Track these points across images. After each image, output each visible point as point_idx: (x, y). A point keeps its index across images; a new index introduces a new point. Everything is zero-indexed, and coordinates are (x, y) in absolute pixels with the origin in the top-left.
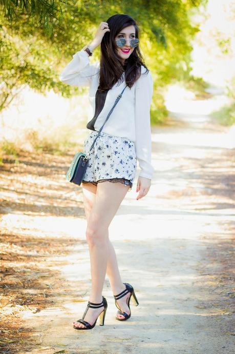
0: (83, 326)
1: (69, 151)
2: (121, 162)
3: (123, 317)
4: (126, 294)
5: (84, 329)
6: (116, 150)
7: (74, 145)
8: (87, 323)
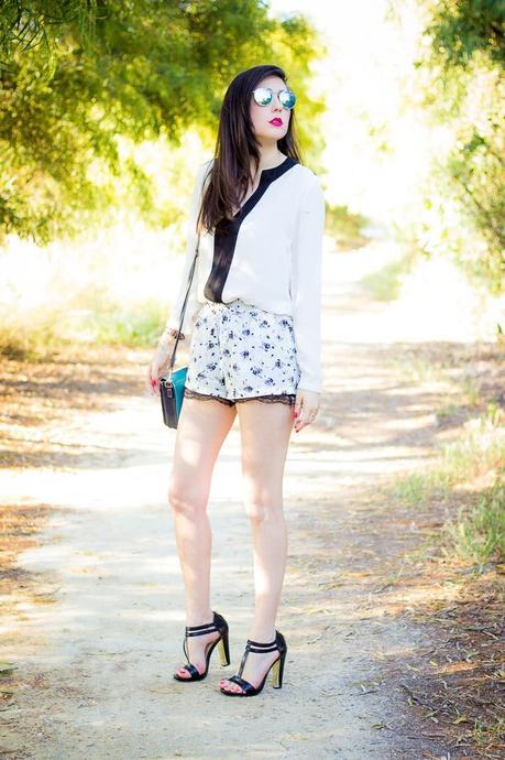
0: (240, 690)
1: (56, 354)
2: (278, 364)
3: (188, 675)
4: (209, 632)
5: (241, 695)
6: (267, 341)
7: (67, 343)
8: (247, 683)
